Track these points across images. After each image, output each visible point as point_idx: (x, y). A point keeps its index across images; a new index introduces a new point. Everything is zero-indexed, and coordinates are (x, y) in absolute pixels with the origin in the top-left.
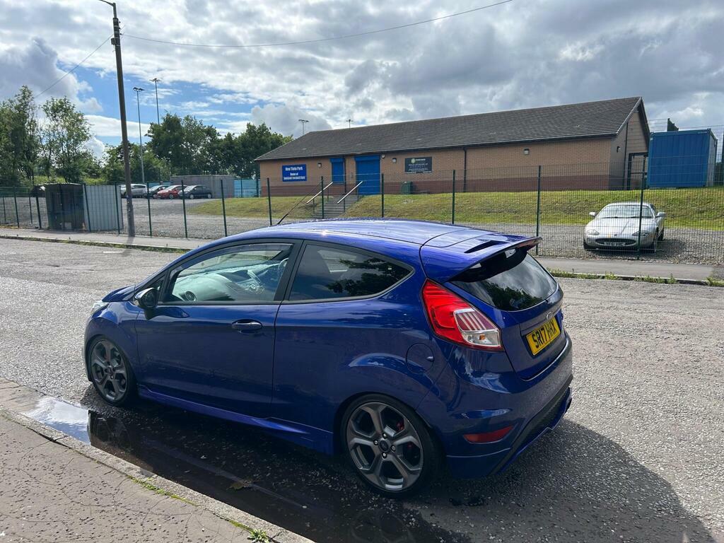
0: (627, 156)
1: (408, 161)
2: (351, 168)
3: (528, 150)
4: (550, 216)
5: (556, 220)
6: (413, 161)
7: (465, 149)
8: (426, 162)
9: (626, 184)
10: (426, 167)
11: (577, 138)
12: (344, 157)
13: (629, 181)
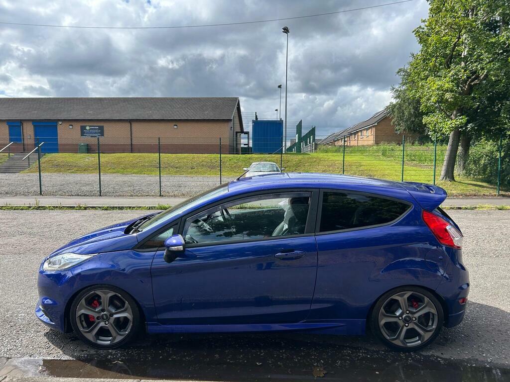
0: (235, 134)
1: (83, 129)
2: (28, 131)
3: (176, 125)
4: (200, 170)
5: (205, 173)
6: (88, 128)
7: (131, 121)
8: (99, 129)
9: (235, 150)
10: (99, 133)
11: (208, 120)
12: (21, 122)
13: (237, 149)
